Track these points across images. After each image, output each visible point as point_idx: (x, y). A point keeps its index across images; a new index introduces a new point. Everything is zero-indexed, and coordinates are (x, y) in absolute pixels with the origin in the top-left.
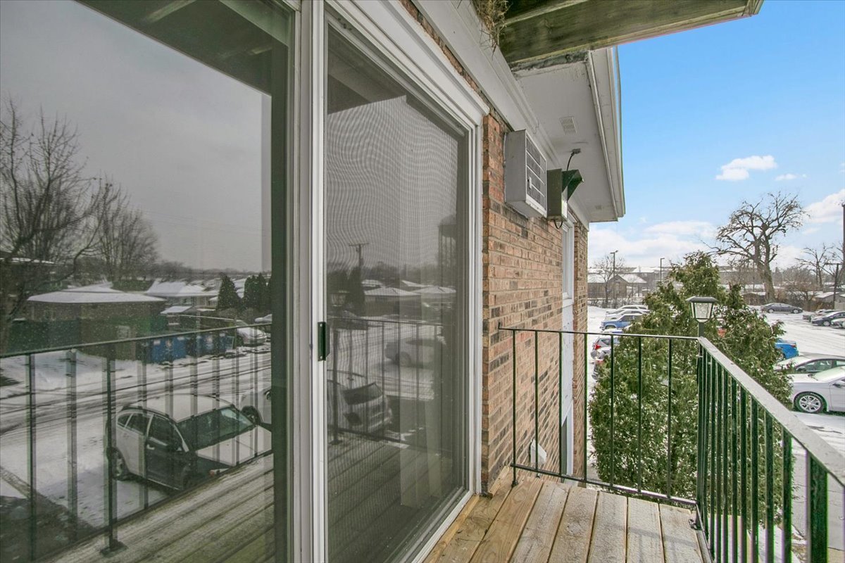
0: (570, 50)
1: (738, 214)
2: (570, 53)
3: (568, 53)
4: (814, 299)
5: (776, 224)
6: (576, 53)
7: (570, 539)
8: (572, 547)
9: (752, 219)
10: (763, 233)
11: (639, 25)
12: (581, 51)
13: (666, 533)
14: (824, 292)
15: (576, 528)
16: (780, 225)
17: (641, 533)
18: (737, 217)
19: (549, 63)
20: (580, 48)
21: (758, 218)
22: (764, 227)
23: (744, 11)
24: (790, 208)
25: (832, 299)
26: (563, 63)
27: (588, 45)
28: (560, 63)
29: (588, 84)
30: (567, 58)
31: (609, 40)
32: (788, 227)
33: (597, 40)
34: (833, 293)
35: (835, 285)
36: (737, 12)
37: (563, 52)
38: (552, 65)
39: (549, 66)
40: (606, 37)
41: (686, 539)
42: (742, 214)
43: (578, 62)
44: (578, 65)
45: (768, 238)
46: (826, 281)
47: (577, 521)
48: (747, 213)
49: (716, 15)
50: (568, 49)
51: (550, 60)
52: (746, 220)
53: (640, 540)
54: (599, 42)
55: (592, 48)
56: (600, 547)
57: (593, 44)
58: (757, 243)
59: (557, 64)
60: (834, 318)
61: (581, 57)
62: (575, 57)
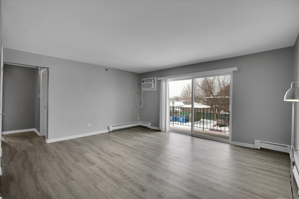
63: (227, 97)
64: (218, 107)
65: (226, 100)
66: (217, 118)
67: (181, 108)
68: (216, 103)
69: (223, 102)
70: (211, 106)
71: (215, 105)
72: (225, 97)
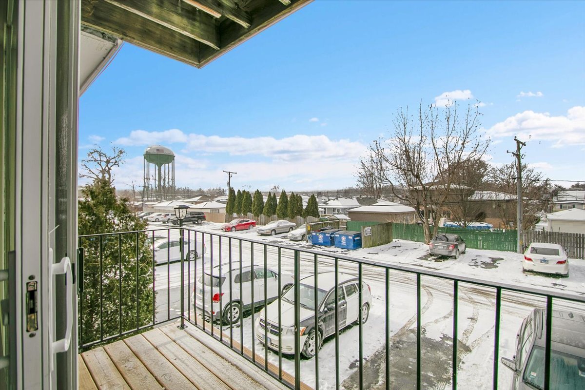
0: (108, 32)
1: (92, 151)
2: (106, 33)
3: (105, 32)
4: (133, 206)
5: (113, 161)
6: (110, 35)
7: (134, 371)
8: (138, 374)
9: (100, 156)
10: (107, 166)
11: (153, 43)
12: (114, 36)
13: (174, 338)
14: (138, 202)
15: (130, 365)
16: (116, 162)
17: (164, 344)
18: (92, 153)
19: (89, 31)
20: (115, 35)
21: (104, 156)
22: (108, 162)
23: (197, 65)
24: (121, 152)
25: (141, 206)
26: (99, 37)
27: (121, 36)
28: (97, 36)
29: (104, 56)
30: (103, 35)
31: (135, 41)
32: (120, 164)
33: (127, 36)
34: (142, 202)
35: (143, 198)
36: (195, 64)
37: (102, 30)
38: (91, 33)
39: (87, 32)
40: (134, 38)
41: (182, 335)
42: (95, 152)
43: (111, 43)
44: (109, 44)
45: (109, 169)
46: (137, 196)
47: (127, 360)
48: (97, 152)
49: (187, 60)
50: (107, 31)
51: (90, 29)
52: (96, 156)
53: (166, 348)
54: (129, 38)
55: (122, 39)
56: (152, 364)
57: (125, 37)
58: (103, 171)
59: (95, 35)
60: (144, 216)
61: (114, 40)
62: (109, 38)
63: (455, 186)
64: (432, 208)
65: (453, 193)
66: (431, 237)
67: (351, 214)
68: (428, 200)
69: (446, 198)
70: (415, 208)
71: (427, 204)
72: (449, 186)
